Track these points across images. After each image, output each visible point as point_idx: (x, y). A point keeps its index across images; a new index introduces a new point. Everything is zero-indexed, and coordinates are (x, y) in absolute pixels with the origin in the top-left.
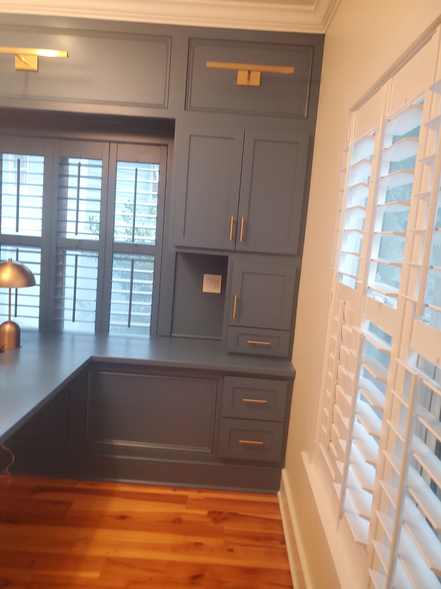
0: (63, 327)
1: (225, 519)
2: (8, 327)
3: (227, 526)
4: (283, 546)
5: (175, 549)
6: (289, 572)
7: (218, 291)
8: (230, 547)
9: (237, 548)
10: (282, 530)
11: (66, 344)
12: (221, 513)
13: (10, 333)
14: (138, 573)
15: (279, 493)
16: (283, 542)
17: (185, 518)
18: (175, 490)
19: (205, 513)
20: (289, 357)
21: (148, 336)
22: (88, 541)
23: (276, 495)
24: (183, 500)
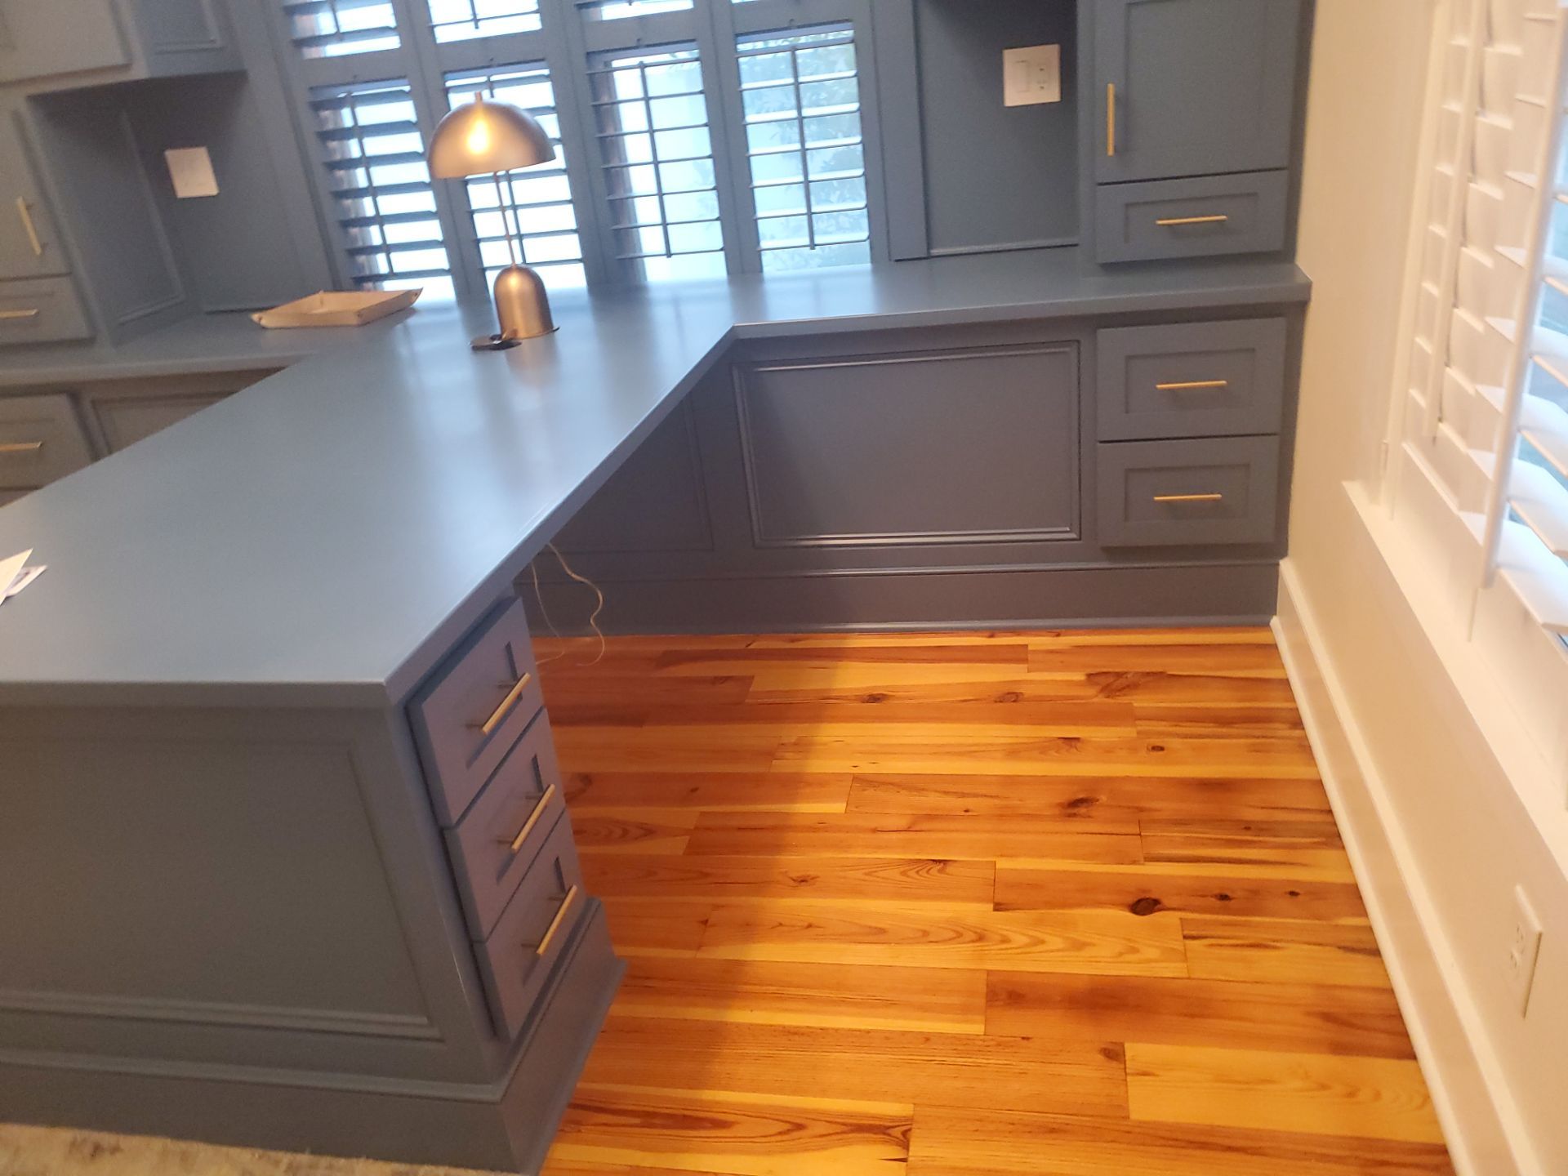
0: (645, 279)
1: (1132, 687)
2: (514, 282)
3: (1141, 701)
4: (1297, 733)
5: (1013, 752)
6: (1319, 784)
7: (1052, 94)
8: (1158, 742)
9: (1173, 743)
10: (1293, 699)
11: (662, 315)
12: (1119, 675)
13: (522, 295)
14: (932, 801)
15: (1275, 621)
16: (1298, 723)
17: (1027, 691)
18: (992, 636)
19: (1079, 676)
20: (1286, 251)
21: (868, 266)
22: (803, 747)
23: (1266, 626)
24: (1018, 655)
